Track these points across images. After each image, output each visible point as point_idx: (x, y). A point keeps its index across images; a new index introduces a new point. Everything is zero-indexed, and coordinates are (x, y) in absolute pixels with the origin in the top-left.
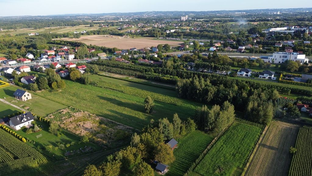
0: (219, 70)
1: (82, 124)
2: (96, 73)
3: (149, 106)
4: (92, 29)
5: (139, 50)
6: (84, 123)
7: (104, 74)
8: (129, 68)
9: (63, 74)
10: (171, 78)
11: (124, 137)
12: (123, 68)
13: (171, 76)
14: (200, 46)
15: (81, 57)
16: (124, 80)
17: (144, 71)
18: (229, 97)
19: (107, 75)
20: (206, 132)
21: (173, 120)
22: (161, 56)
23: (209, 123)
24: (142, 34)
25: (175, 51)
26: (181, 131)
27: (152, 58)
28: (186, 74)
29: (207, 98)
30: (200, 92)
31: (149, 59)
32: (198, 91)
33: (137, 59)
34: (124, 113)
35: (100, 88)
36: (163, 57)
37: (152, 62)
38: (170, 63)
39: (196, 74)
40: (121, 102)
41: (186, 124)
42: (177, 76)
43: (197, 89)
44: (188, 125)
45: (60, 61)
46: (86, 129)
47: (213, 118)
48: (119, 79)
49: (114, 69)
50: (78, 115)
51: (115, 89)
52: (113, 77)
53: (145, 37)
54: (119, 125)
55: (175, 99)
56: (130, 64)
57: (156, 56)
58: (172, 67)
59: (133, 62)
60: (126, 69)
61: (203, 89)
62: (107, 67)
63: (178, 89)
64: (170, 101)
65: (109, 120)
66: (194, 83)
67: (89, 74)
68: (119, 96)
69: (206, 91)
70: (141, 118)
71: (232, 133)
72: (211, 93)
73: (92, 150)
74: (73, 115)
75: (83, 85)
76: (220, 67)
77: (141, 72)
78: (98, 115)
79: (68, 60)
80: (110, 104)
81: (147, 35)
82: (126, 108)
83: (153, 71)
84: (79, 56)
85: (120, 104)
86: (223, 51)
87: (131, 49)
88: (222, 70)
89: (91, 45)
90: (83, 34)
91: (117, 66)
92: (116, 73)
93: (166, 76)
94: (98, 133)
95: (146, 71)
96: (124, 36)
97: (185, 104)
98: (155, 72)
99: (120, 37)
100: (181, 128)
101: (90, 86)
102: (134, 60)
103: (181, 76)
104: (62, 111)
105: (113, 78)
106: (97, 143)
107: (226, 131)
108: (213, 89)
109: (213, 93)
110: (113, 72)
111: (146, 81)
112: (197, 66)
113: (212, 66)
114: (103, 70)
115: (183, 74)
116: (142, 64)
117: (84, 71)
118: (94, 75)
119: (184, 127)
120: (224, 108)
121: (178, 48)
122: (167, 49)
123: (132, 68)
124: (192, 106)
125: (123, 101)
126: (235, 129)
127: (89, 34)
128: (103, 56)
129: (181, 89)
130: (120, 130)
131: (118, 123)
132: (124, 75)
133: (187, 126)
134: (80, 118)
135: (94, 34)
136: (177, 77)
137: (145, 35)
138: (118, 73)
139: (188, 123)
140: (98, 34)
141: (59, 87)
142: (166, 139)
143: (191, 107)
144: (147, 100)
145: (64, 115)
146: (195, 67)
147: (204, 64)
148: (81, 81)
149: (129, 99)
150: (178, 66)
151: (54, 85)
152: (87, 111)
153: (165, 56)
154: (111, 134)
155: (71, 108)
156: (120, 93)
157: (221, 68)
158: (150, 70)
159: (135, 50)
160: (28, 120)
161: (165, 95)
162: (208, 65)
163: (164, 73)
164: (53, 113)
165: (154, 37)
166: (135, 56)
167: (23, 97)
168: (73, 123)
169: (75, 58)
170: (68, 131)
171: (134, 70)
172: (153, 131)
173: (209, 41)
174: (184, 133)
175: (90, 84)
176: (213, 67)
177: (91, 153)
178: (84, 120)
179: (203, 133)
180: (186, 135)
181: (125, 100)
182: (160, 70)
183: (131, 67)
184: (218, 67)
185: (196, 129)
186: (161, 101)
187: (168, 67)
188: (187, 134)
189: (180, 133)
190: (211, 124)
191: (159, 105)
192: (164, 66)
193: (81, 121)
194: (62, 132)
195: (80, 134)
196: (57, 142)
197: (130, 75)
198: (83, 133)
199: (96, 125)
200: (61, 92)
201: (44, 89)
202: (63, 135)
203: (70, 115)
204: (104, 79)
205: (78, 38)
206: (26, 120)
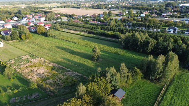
0: (152, 28)
1: (35, 69)
2: (58, 30)
3: (96, 55)
4: (61, 5)
5: (91, 16)
6: (38, 69)
7: (63, 30)
8: (83, 27)
9: (33, 30)
10: (114, 33)
11: (71, 84)
12: (77, 26)
13: (114, 32)
14: (134, 14)
15: (49, 20)
16: (78, 35)
17: (93, 28)
19: (65, 31)
20: (152, 81)
21: (121, 68)
23: (157, 73)
24: (93, 7)
25: (116, 17)
26: (127, 80)
27: (99, 20)
28: (126, 31)
29: (147, 49)
30: (141, 44)
31: (97, 21)
32: (139, 43)
33: (88, 21)
34: (74, 60)
35: (58, 40)
36: (107, 20)
37: (99, 23)
38: (113, 23)
39: (134, 30)
41: (133, 73)
42: (119, 32)
43: (138, 41)
45: (34, 22)
46: (38, 74)
47: (161, 68)
48: (74, 34)
49: (71, 27)
50: (35, 61)
51: (70, 40)
53: (94, 9)
54: (69, 71)
55: (119, 50)
56: (83, 24)
57: (102, 19)
58: (115, 25)
59: (85, 23)
60: (80, 27)
61: (144, 41)
62: (66, 26)
63: (121, 41)
64: (114, 51)
65: (61, 66)
67: (53, 30)
68: (72, 46)
69: (147, 43)
70: (89, 65)
71: (178, 83)
72: (151, 44)
73: (38, 97)
74: (31, 61)
75: (46, 37)
76: (152, 26)
77: (91, 29)
78: (52, 62)
79: (40, 21)
80: (64, 52)
81: (96, 7)
82: (77, 56)
83: (100, 28)
84: (48, 19)
85: (72, 52)
86: (151, 16)
87: (84, 15)
88: (154, 28)
89: (58, 13)
90: (54, 8)
91: (73, 25)
92: (72, 30)
93: (110, 32)
94: (48, 79)
95: (94, 28)
96: (81, 9)
97: (128, 54)
99: (78, 9)
100: (128, 76)
102: (86, 22)
103: (122, 32)
104: (23, 57)
105: (70, 33)
106: (45, 89)
107: (172, 80)
109: (153, 45)
110: (70, 29)
111: (95, 35)
112: (134, 25)
114: (63, 28)
115: (124, 31)
116: (92, 24)
117: (49, 28)
118: (56, 31)
119: (130, 75)
120: (169, 58)
121: (118, 15)
122: (111, 14)
123: (84, 26)
125: (75, 50)
126: (180, 79)
127: (58, 8)
128: (65, 19)
129: (124, 41)
130: (69, 76)
131: (68, 69)
132: (78, 31)
133: (133, 75)
134: (35, 64)
135: (62, 7)
136: (119, 33)
137: (95, 8)
139: (135, 72)
140: (64, 8)
141: (27, 38)
143: (133, 56)
144: (94, 49)
145: (24, 61)
146: (132, 26)
147: (140, 24)
148: (45, 34)
149: (80, 49)
150: (119, 25)
151: (23, 36)
152: (44, 58)
153: (109, 19)
154: (60, 80)
155: (32, 54)
156: (73, 44)
158: (98, 28)
161: (110, 46)
162: (143, 24)
163: (108, 30)
164: (14, 59)
165: (101, 9)
166: (87, 19)
168: (29, 68)
169: (45, 20)
170: (22, 75)
171: (86, 28)
172: (100, 80)
173: (139, 11)
174: (130, 81)
175: (51, 37)
176: (147, 25)
177: (36, 100)
178: (39, 65)
179: (149, 82)
180: (132, 84)
182: (105, 28)
183: (83, 26)
185: (142, 78)
186: (107, 51)
187: (111, 26)
188: (134, 82)
189: (126, 82)
190: (159, 74)
191: (105, 54)
192: (109, 25)
193: (35, 67)
194: (16, 76)
195: (31, 79)
196: (8, 87)
197: (82, 31)
198: (34, 78)
199: (48, 71)
200: (28, 42)
201: (15, 39)
202: (16, 79)
203: (28, 61)
204: (62, 33)
205: (51, 9)
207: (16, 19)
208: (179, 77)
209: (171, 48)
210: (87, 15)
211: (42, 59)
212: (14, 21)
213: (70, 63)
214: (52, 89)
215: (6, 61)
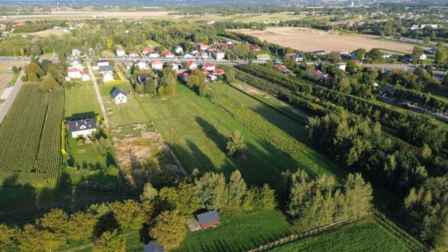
1: (136, 148)
2: (228, 83)
3: (233, 147)
4: (296, 18)
5: (327, 55)
6: (140, 149)
7: (240, 86)
12: (271, 80)
13: (333, 105)
15: (233, 58)
16: (256, 99)
17: (298, 88)
19: (241, 88)
21: (231, 179)
22: (353, 68)
24: (360, 30)
26: (243, 202)
28: (361, 106)
30: (340, 144)
31: (325, 71)
32: (335, 141)
33: (304, 68)
35: (211, 104)
36: (356, 70)
37: (326, 76)
38: (347, 81)
39: (379, 108)
40: (216, 130)
41: (256, 192)
42: (345, 106)
44: (259, 195)
45: (205, 59)
46: (133, 159)
48: (250, 96)
49: (257, 79)
50: (147, 135)
51: (228, 109)
52: (247, 92)
54: (175, 164)
56: (289, 75)
58: (351, 89)
59: (296, 73)
60: (274, 82)
61: (346, 141)
62: (250, 76)
63: (308, 130)
64: (286, 146)
65: (172, 152)
67: (220, 82)
68: (222, 120)
69: (349, 144)
72: (356, 150)
73: (111, 188)
74: (141, 135)
75: (196, 96)
77: (293, 90)
78: (166, 143)
79: (214, 59)
81: (369, 30)
82: (212, 142)
83: (311, 90)
84: (231, 56)
87: (315, 52)
90: (273, 25)
92: (254, 86)
93: (325, 103)
94: (140, 167)
95: (301, 89)
96: (329, 31)
97: (307, 159)
98: (313, 94)
99: (321, 33)
100: (244, 197)
101: (203, 99)
102: (300, 69)
104: (135, 127)
105: (244, 93)
106: (124, 181)
110: (251, 85)
111: (287, 105)
113: (426, 99)
114: (241, 80)
115: (355, 105)
117: (216, 78)
118: (224, 85)
119: (251, 195)
121: (403, 58)
122: (374, 56)
123: (283, 82)
124: (316, 166)
127: (282, 26)
128: (264, 58)
129: (313, 130)
130: (169, 171)
131: (177, 161)
132: (263, 91)
133: (256, 197)
134: (142, 141)
135: (290, 25)
136: (342, 108)
137: (365, 31)
138: (256, 87)
139: (260, 192)
140: (295, 26)
142: (203, 207)
143: (312, 167)
145: (133, 132)
148: (196, 89)
149: (230, 129)
151: (161, 89)
152: (162, 133)
153: (360, 69)
154: (153, 173)
155: (151, 124)
156: (229, 117)
158: (307, 90)
159: (322, 54)
160: (88, 128)
161: (291, 135)
162: (419, 95)
163: (325, 97)
164: (124, 126)
165: (379, 34)
166: (309, 63)
167: (116, 98)
168: (130, 146)
169: (226, 58)
170: (115, 153)
171: (284, 86)
172: (186, 188)
174: (247, 206)
175: (205, 96)
176: (427, 101)
178: (147, 143)
180: (250, 212)
181: (225, 129)
182: (321, 92)
183: (283, 80)
185: (276, 208)
187: (342, 89)
188: (254, 210)
189: (241, 205)
190: (294, 207)
191: (262, 149)
192: (336, 85)
193: (139, 145)
194: (108, 153)
195: (121, 162)
196: (90, 165)
197: (271, 92)
198: (124, 162)
199: (149, 156)
200: (163, 101)
201: (149, 93)
202: (105, 157)
203: (138, 133)
204: (231, 92)
205: (261, 30)
206: (85, 127)
207: (179, 50)
208: (354, 230)
210: (323, 51)
211: (159, 134)
212: (173, 56)
213: (190, 151)
214: (133, 183)
215: (114, 127)
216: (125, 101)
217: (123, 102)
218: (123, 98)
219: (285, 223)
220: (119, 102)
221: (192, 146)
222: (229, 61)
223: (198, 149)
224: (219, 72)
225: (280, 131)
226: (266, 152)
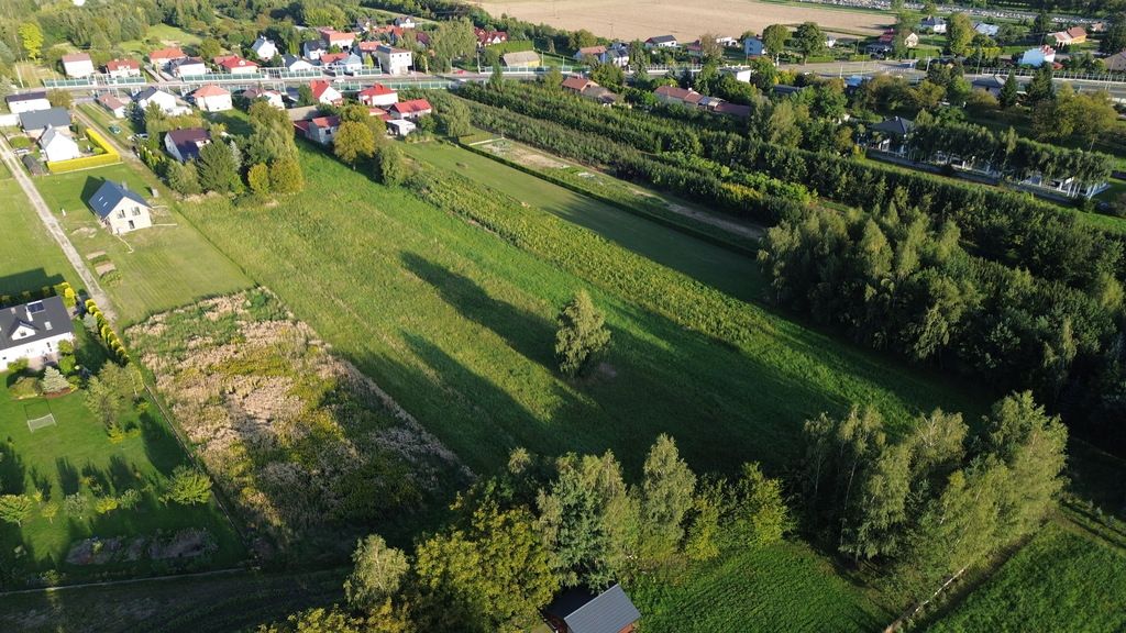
0: (1043, 168)
1: (244, 384)
2: (455, 140)
3: (577, 345)
5: (686, 48)
6: (257, 387)
7: (487, 143)
8: (603, 129)
9: (322, 131)
10: (771, 190)
11: (378, 509)
12: (572, 124)
13: (776, 182)
14: (977, 41)
15: (437, 65)
16: (554, 182)
17: (659, 142)
18: (1050, 351)
19: (497, 151)
20: (845, 565)
21: (647, 469)
22: (769, 77)
23: (866, 525)
25: (846, 58)
26: (687, 535)
27: (716, 87)
28: (852, 179)
29: (916, 338)
30: (885, 300)
31: (707, 89)
32: (870, 291)
33: (649, 86)
34: (459, 356)
35: (434, 209)
36: (777, 81)
37: (714, 103)
39: (905, 181)
40: (480, 292)
41: (727, 497)
42: (805, 181)
43: (868, 279)
44: (739, 506)
45: (356, 75)
46: (245, 425)
48: (533, 174)
49: (537, 125)
50: (263, 336)
51: (491, 220)
52: (517, 162)
54: (401, 424)
55: (748, 313)
56: (614, 105)
57: (744, 76)
58: (798, 133)
59: (629, 99)
60: (588, 129)
61: (903, 287)
62: (512, 115)
63: (769, 264)
64: (711, 319)
65: (373, 386)
66: (863, 243)
67: (430, 138)
68: (489, 258)
69: (916, 298)
70: (525, 401)
71: (1013, 606)
72: (944, 312)
73: (197, 553)
74: (241, 335)
75: (377, 186)
76: (1046, 156)
77: (642, 146)
78: (337, 355)
79: (386, 71)
80: (430, 295)
82: (486, 333)
83: (698, 146)
84: (432, 60)
85: (471, 302)
86: (1089, 68)
87: (650, 40)
88: (1057, 174)
89: (504, 16)
91: (548, 114)
92: (534, 143)
93: (750, 177)
94: (280, 456)
95: (667, 144)
97: (788, 352)
98: (707, 154)
100: (689, 519)
101: (400, 194)
102: (638, 90)
103: (823, 185)
104: (211, 309)
105: (513, 165)
106: (244, 515)
107: (979, 583)
108: (957, 295)
109: (955, 316)
110: (524, 141)
111: (649, 194)
112: (926, 142)
113: (1005, 145)
114: (492, 130)
115: (837, 179)
116: (662, 112)
117: (413, 126)
118: (447, 147)
119: (710, 511)
120: (997, 437)
121: (869, 47)
122: (809, 45)
123: (610, 126)
124: (823, 370)
125: (495, 289)
126: (1042, 579)
128: (524, 63)
129: (783, 264)
130: (393, 456)
131: (403, 414)
132: (565, 156)
133: (728, 513)
134: (256, 356)
136: (802, 189)
138: (542, 147)
139: (741, 495)
141: (273, 185)
143: (816, 374)
145: (210, 327)
146: (914, 142)
147: (966, 135)
148: (370, 166)
149: (524, 284)
150: (826, 130)
151: (258, 173)
152: (313, 321)
153: (788, 79)
154: (336, 471)
155: (262, 293)
156: (503, 244)
157: (1051, 160)
158: (686, 145)
159: (669, 44)
160: (41, 334)
161: (706, 282)
162: (985, 138)
163: (746, 163)
164: (172, 311)
166: (654, 72)
167: (113, 216)
168: (216, 379)
169: (416, 66)
170: (171, 413)
171: (616, 138)
172: (503, 527)
173: (1031, 18)
174: (704, 547)
175: (403, 185)
176: (1009, 150)
177: (178, 573)
178: (275, 363)
179: (824, 566)
180: (714, 563)
181: (506, 284)
182: (729, 147)
183: (608, 120)
184: (1037, 157)
185: (786, 535)
186: (668, 314)
187: (776, 135)
188: (726, 554)
189: (682, 544)
191: (649, 337)
192: (759, 127)
193: (250, 373)
194: (144, 417)
195: (204, 444)
196: (88, 472)
197: (587, 159)
198: (217, 443)
199: (298, 408)
200: (272, 212)
201: (218, 188)
202: (137, 433)
203: (229, 332)
204: (473, 167)
206: (30, 332)
207: (267, 50)
208: (1041, 570)
209: (1069, 357)
210: (670, 38)
211: (302, 326)
212: (252, 69)
213: (431, 373)
214: (276, 522)
215: (134, 317)
216: (144, 221)
217: (137, 226)
218: (137, 211)
219: (838, 584)
220: (125, 229)
221: (432, 355)
222: (428, 74)
223: (454, 363)
224: (417, 109)
225: (670, 274)
226: (664, 344)
